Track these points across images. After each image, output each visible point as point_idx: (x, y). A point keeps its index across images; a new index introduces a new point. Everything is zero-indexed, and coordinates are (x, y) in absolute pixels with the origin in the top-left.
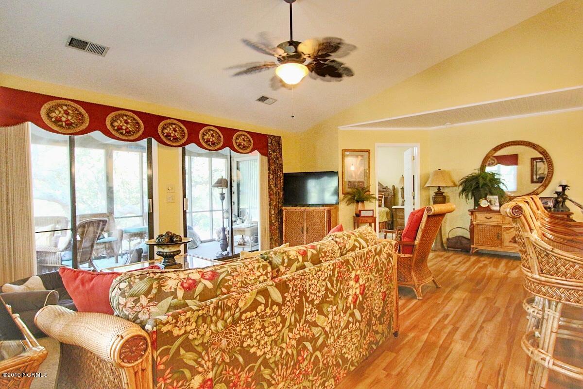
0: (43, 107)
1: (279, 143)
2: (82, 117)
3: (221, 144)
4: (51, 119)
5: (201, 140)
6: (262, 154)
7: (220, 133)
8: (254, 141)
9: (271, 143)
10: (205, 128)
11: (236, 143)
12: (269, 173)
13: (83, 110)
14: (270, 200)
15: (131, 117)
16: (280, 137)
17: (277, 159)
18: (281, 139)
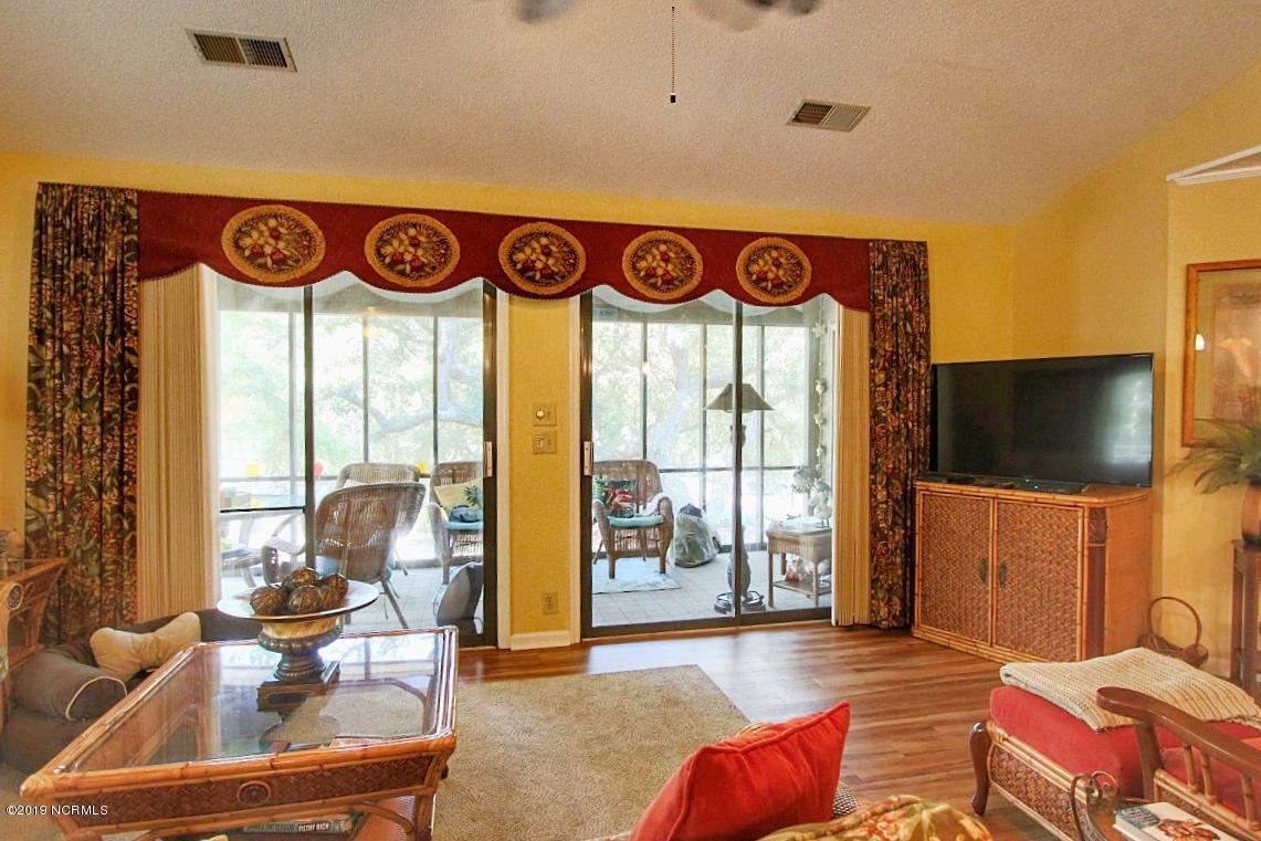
0: (228, 226)
1: (915, 266)
2: (310, 241)
3: (695, 282)
4: (243, 253)
5: (628, 275)
6: (848, 303)
7: (692, 249)
8: (813, 265)
9: (884, 265)
10: (643, 238)
11: (749, 274)
12: (872, 366)
13: (313, 223)
14: (876, 454)
15: (428, 228)
16: (923, 244)
17: (908, 317)
18: (926, 250)
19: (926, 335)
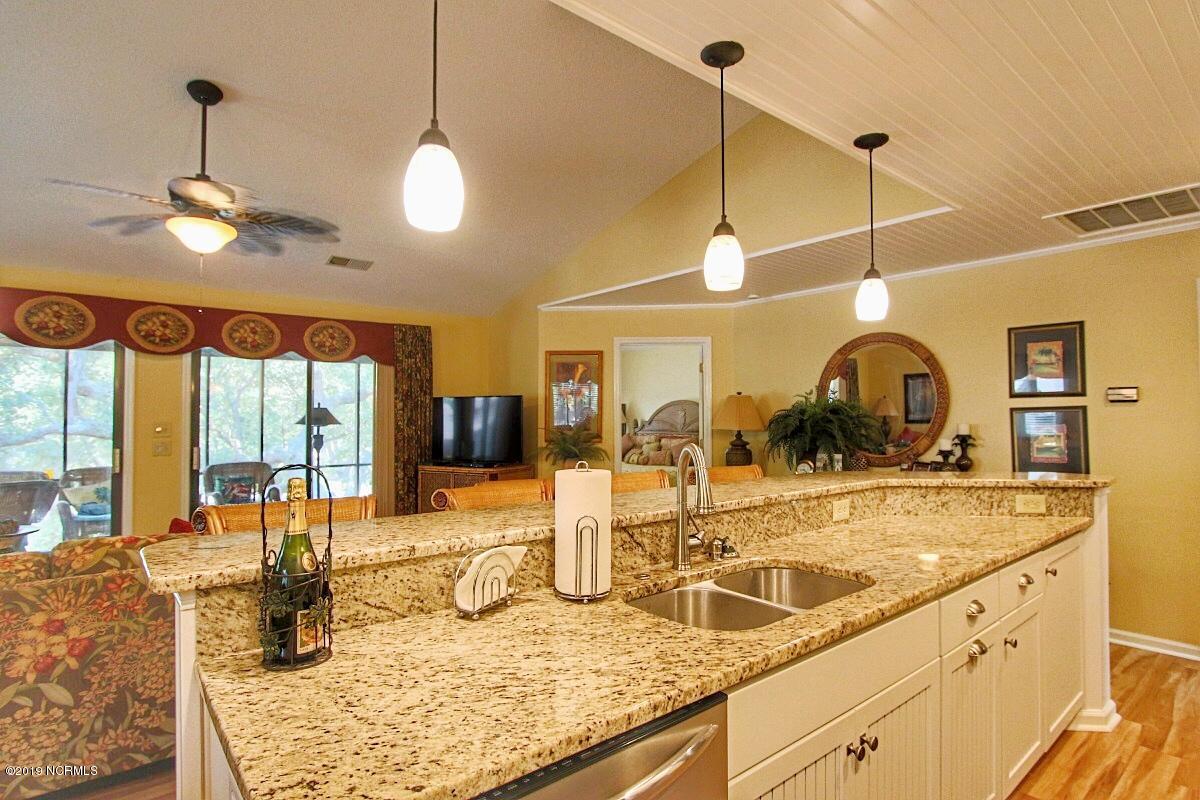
1: (423, 341)
3: (275, 346)
5: (227, 342)
6: (380, 362)
7: (273, 326)
9: (403, 340)
10: (237, 318)
11: (313, 343)
12: (396, 399)
14: (398, 451)
16: (429, 328)
17: (419, 370)
18: (430, 331)
19: (430, 381)
